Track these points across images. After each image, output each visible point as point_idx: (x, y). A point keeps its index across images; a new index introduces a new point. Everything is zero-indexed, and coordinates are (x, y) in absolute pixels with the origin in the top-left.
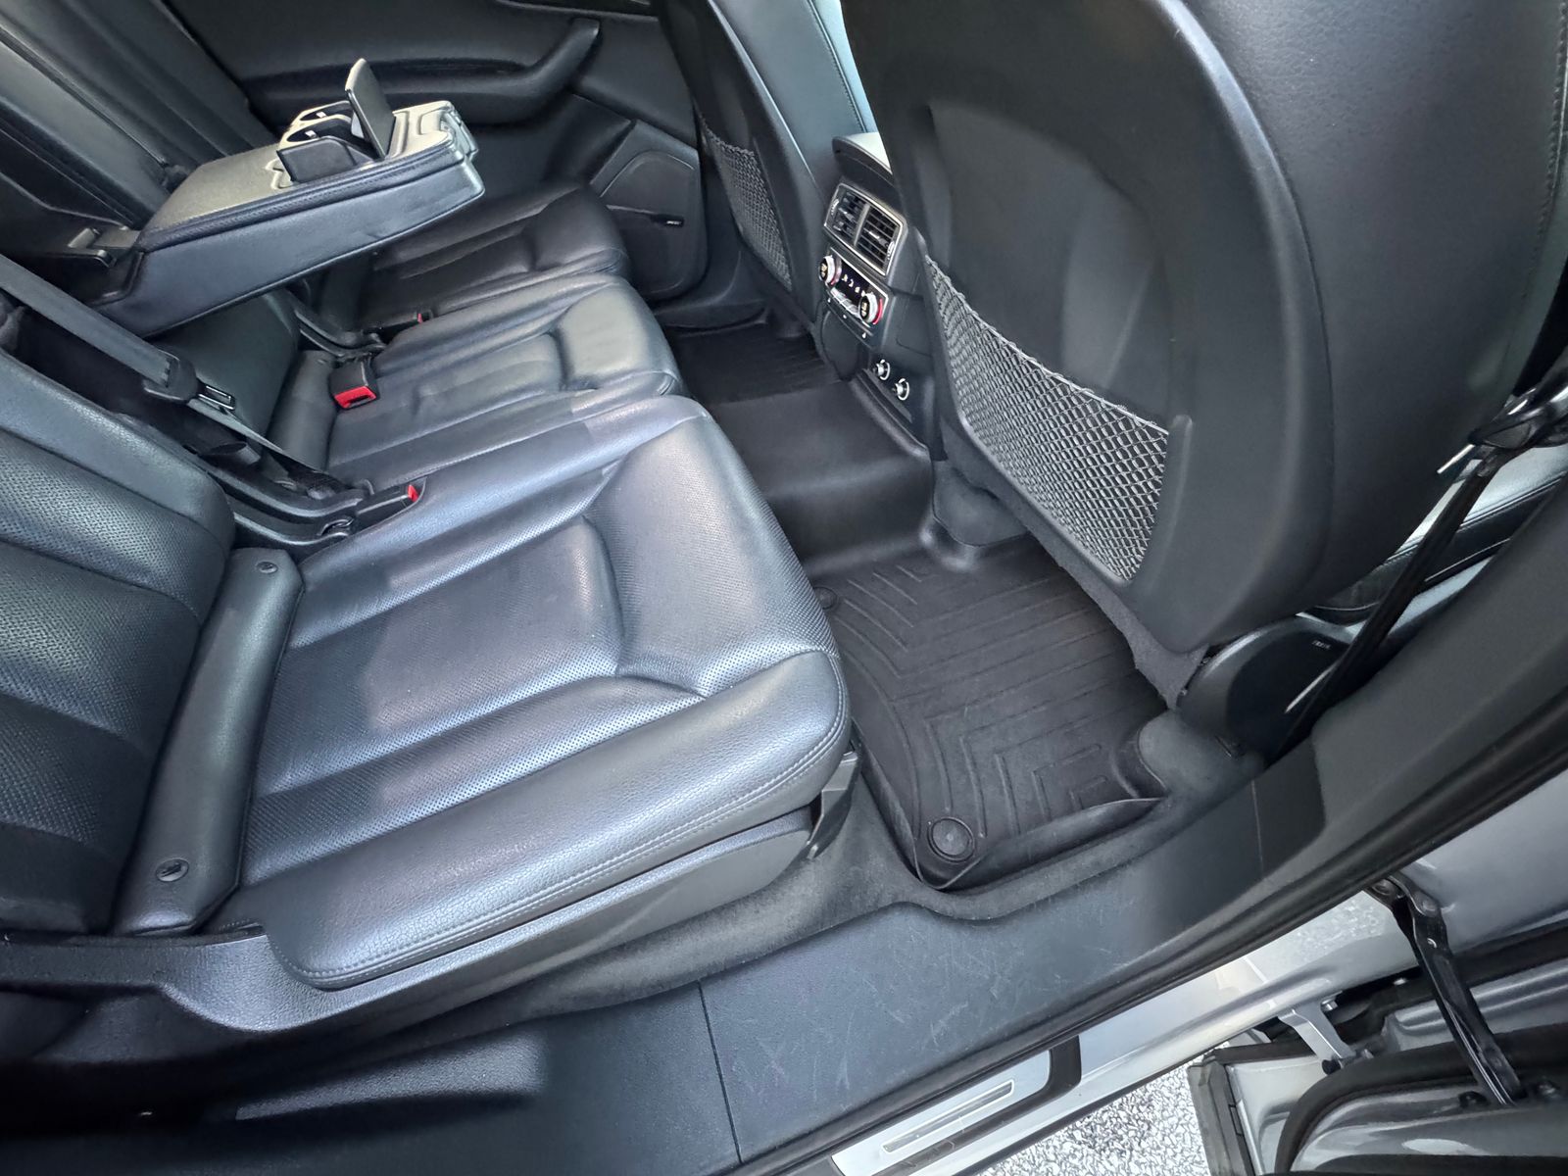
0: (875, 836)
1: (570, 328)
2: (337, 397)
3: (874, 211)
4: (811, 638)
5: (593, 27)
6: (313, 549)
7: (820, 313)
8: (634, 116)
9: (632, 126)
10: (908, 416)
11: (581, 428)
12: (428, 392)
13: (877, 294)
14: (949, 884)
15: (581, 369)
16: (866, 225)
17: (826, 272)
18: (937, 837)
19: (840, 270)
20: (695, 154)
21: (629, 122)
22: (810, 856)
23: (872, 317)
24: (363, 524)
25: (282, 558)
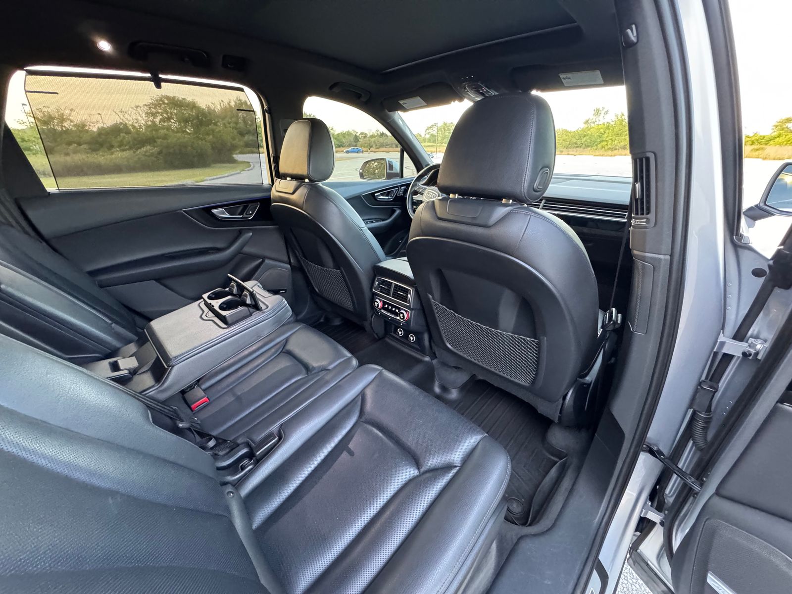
2: (192, 407)
3: (396, 285)
5: (250, 232)
6: (240, 479)
8: (264, 258)
9: (264, 261)
10: (417, 347)
14: (527, 523)
15: (313, 364)
16: (395, 290)
17: (377, 305)
20: (289, 266)
21: (262, 260)
23: (406, 318)
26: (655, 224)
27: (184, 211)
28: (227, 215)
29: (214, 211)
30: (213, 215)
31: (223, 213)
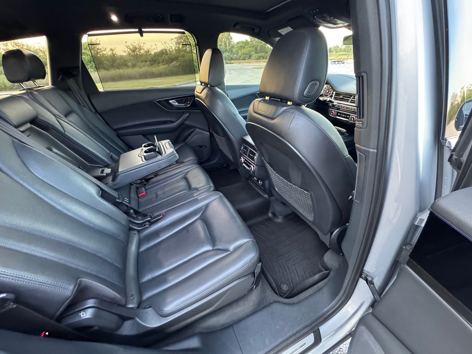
0: (267, 286)
1: (188, 176)
2: (139, 195)
3: (250, 150)
4: (250, 238)
5: (187, 113)
6: (142, 230)
7: (240, 167)
8: (195, 128)
9: (195, 129)
10: (263, 188)
11: (197, 199)
12: (159, 193)
13: (253, 165)
14: (285, 296)
15: (194, 186)
16: (249, 153)
17: (242, 160)
18: (282, 286)
19: (244, 160)
20: (208, 133)
21: (194, 129)
22: (254, 289)
23: (252, 170)
24: (151, 223)
25: (136, 232)
26: (366, 127)
27: (156, 101)
28: (177, 104)
29: (170, 101)
30: (170, 104)
31: (175, 103)
